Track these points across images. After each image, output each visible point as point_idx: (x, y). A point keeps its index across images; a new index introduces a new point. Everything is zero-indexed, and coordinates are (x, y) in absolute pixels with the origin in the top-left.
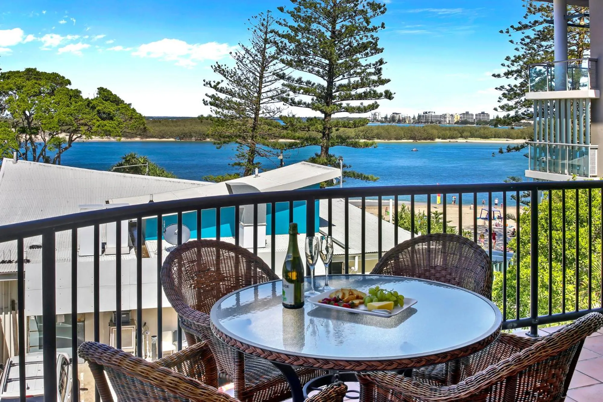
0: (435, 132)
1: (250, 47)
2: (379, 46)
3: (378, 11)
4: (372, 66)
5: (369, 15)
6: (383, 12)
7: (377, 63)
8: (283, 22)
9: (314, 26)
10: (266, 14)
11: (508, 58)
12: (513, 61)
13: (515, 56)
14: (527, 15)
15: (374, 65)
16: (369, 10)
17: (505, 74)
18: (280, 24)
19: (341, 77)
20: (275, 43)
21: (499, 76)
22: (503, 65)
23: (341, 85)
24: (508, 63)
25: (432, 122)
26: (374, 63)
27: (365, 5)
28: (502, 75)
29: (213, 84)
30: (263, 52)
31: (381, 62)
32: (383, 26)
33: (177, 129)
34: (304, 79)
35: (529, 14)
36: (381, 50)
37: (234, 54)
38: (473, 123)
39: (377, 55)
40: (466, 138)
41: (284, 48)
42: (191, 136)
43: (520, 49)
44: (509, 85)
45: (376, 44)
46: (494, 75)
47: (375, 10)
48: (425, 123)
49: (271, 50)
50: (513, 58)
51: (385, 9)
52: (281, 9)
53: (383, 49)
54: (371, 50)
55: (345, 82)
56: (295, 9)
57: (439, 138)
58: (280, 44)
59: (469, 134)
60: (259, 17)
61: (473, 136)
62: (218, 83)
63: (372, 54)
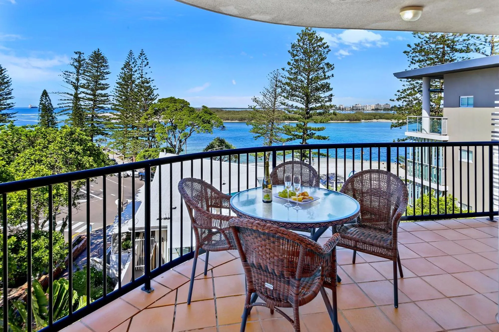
0: (361, 116)
1: (269, 88)
2: (331, 87)
3: (330, 68)
4: (327, 98)
5: (326, 70)
6: (332, 69)
7: (329, 95)
8: (284, 77)
9: (299, 77)
10: (276, 71)
11: (398, 91)
12: (401, 93)
13: (402, 90)
14: (410, 65)
15: (328, 97)
16: (326, 68)
17: (397, 99)
18: (283, 77)
19: (312, 104)
20: (281, 87)
21: (393, 100)
22: (396, 95)
23: (311, 108)
24: (399, 94)
25: (359, 110)
26: (328, 96)
27: (324, 65)
28: (395, 100)
29: (253, 107)
30: (275, 90)
31: (331, 95)
32: (333, 76)
33: (239, 116)
34: (294, 105)
35: (411, 64)
36: (332, 89)
37: (262, 93)
38: (381, 110)
39: (330, 92)
40: (377, 119)
41: (285, 89)
42: (245, 120)
43: (406, 85)
44: (399, 105)
45: (329, 87)
46: (391, 100)
47: (328, 68)
48: (356, 110)
49: (279, 90)
50: (401, 91)
51: (334, 67)
52: (283, 69)
53: (332, 88)
54: (327, 89)
55: (314, 106)
56: (290, 68)
57: (363, 119)
58: (283, 88)
59: (379, 117)
60: (273, 73)
61: (381, 118)
62: (255, 107)
63: (327, 91)
